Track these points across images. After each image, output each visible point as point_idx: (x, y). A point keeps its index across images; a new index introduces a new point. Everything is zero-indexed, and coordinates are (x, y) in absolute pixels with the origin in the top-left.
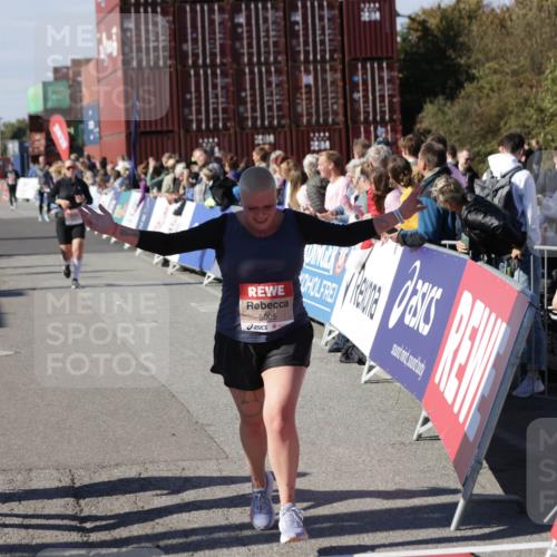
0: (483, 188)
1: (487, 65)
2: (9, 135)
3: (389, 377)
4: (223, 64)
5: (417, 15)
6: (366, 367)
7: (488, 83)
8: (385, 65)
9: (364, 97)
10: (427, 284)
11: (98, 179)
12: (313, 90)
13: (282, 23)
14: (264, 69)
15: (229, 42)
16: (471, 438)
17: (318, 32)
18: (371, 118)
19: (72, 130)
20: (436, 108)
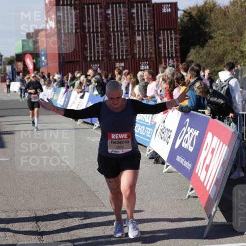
0: (217, 87)
1: (218, 32)
2: (7, 63)
3: (176, 170)
4: (101, 32)
5: (187, 9)
6: (165, 166)
7: (218, 40)
8: (173, 32)
9: (164, 46)
10: (192, 129)
11: (46, 82)
12: (141, 43)
13: (128, 13)
14: (119, 34)
15: (104, 22)
16: (212, 197)
17: (143, 17)
18: (167, 55)
19: (35, 61)
20: (196, 51)
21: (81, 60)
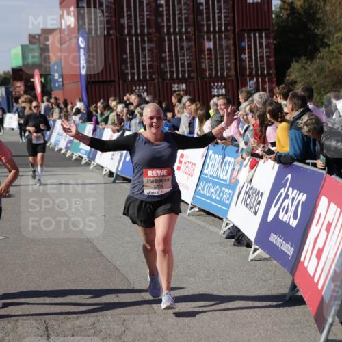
1: (336, 35)
4: (149, 34)
6: (252, 249)
7: (337, 48)
8: (264, 34)
9: (249, 57)
10: (295, 191)
12: (213, 52)
13: (191, 4)
14: (178, 37)
15: (153, 18)
17: (217, 11)
18: (254, 72)
19: (43, 80)
20: (300, 65)
21: (117, 80)
